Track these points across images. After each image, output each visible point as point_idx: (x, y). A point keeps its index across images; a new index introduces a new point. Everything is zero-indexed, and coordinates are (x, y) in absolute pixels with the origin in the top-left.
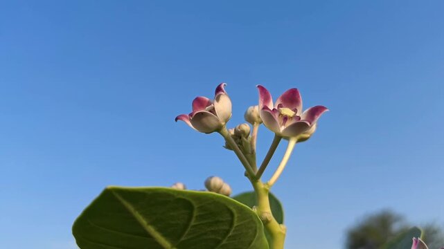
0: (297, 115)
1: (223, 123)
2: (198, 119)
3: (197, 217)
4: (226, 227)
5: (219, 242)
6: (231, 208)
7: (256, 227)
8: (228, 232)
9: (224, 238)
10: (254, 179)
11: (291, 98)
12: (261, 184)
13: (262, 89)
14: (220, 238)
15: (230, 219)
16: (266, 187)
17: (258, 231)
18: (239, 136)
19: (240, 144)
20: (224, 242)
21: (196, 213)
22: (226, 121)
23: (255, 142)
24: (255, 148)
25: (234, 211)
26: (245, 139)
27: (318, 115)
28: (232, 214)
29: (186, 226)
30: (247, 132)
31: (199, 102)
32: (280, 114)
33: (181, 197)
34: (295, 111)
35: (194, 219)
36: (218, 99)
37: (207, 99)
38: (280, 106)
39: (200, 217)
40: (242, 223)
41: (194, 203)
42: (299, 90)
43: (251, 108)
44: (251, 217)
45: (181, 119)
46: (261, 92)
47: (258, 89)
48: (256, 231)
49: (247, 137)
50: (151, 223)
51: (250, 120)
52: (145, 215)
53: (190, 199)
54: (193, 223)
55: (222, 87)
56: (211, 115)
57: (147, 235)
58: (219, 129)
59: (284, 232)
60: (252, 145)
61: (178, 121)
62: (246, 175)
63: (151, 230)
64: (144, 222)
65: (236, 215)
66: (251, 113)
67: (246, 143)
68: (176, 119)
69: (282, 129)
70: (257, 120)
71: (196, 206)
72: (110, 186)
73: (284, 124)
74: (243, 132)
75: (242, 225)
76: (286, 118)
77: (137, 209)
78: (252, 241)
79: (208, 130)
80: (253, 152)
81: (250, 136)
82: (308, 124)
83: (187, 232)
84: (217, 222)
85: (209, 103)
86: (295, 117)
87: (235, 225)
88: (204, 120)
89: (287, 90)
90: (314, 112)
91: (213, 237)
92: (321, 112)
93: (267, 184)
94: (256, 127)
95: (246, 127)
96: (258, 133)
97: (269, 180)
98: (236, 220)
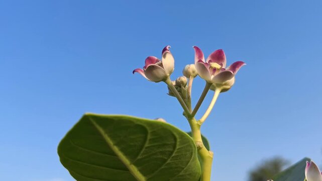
0: (223, 67)
1: (168, 75)
2: (150, 71)
3: (150, 140)
4: (171, 149)
5: (165, 161)
6: (175, 134)
7: (192, 150)
8: (172, 153)
9: (169, 158)
10: (190, 117)
11: (218, 56)
12: (195, 121)
13: (197, 49)
14: (166, 158)
15: (173, 142)
16: (199, 123)
17: (193, 154)
18: (179, 85)
19: (180, 91)
20: (169, 161)
21: (149, 137)
22: (170, 73)
23: (190, 91)
24: (190, 94)
25: (177, 136)
26: (183, 88)
27: (238, 67)
28: (175, 139)
29: (142, 147)
30: (185, 82)
31: (150, 60)
32: (211, 67)
33: (139, 123)
34: (221, 65)
35: (147, 142)
36: (165, 56)
37: (156, 58)
38: (210, 61)
39: (152, 140)
40: (182, 146)
41: (148, 128)
42: (223, 51)
43: (187, 66)
44: (189, 142)
45: (137, 72)
46: (196, 51)
47: (194, 49)
48: (192, 153)
49: (185, 87)
50: (116, 144)
51: (187, 75)
52: (112, 138)
53: (145, 125)
54: (147, 145)
55: (168, 48)
56: (159, 68)
57: (113, 154)
58: (165, 79)
59: (212, 156)
60: (188, 93)
61: (135, 73)
62: (184, 115)
63: (116, 149)
64: (111, 142)
65: (178, 140)
66: (187, 70)
67: (185, 91)
68: (134, 72)
69: (212, 77)
70: (192, 74)
71: (149, 131)
72: (88, 113)
73: (213, 74)
74: (182, 82)
75: (182, 148)
76: (215, 70)
77: (106, 133)
78: (188, 162)
79: (157, 79)
80: (189, 98)
81: (187, 86)
82: (232, 72)
83: (142, 152)
84: (164, 145)
85: (157, 61)
86: (221, 69)
87: (178, 147)
88: (155, 72)
89: (214, 51)
90: (235, 66)
91: (161, 156)
92: (240, 65)
93: (199, 121)
94: (191, 80)
95: (184, 79)
96: (192, 84)
97: (201, 118)
98: (178, 143)
